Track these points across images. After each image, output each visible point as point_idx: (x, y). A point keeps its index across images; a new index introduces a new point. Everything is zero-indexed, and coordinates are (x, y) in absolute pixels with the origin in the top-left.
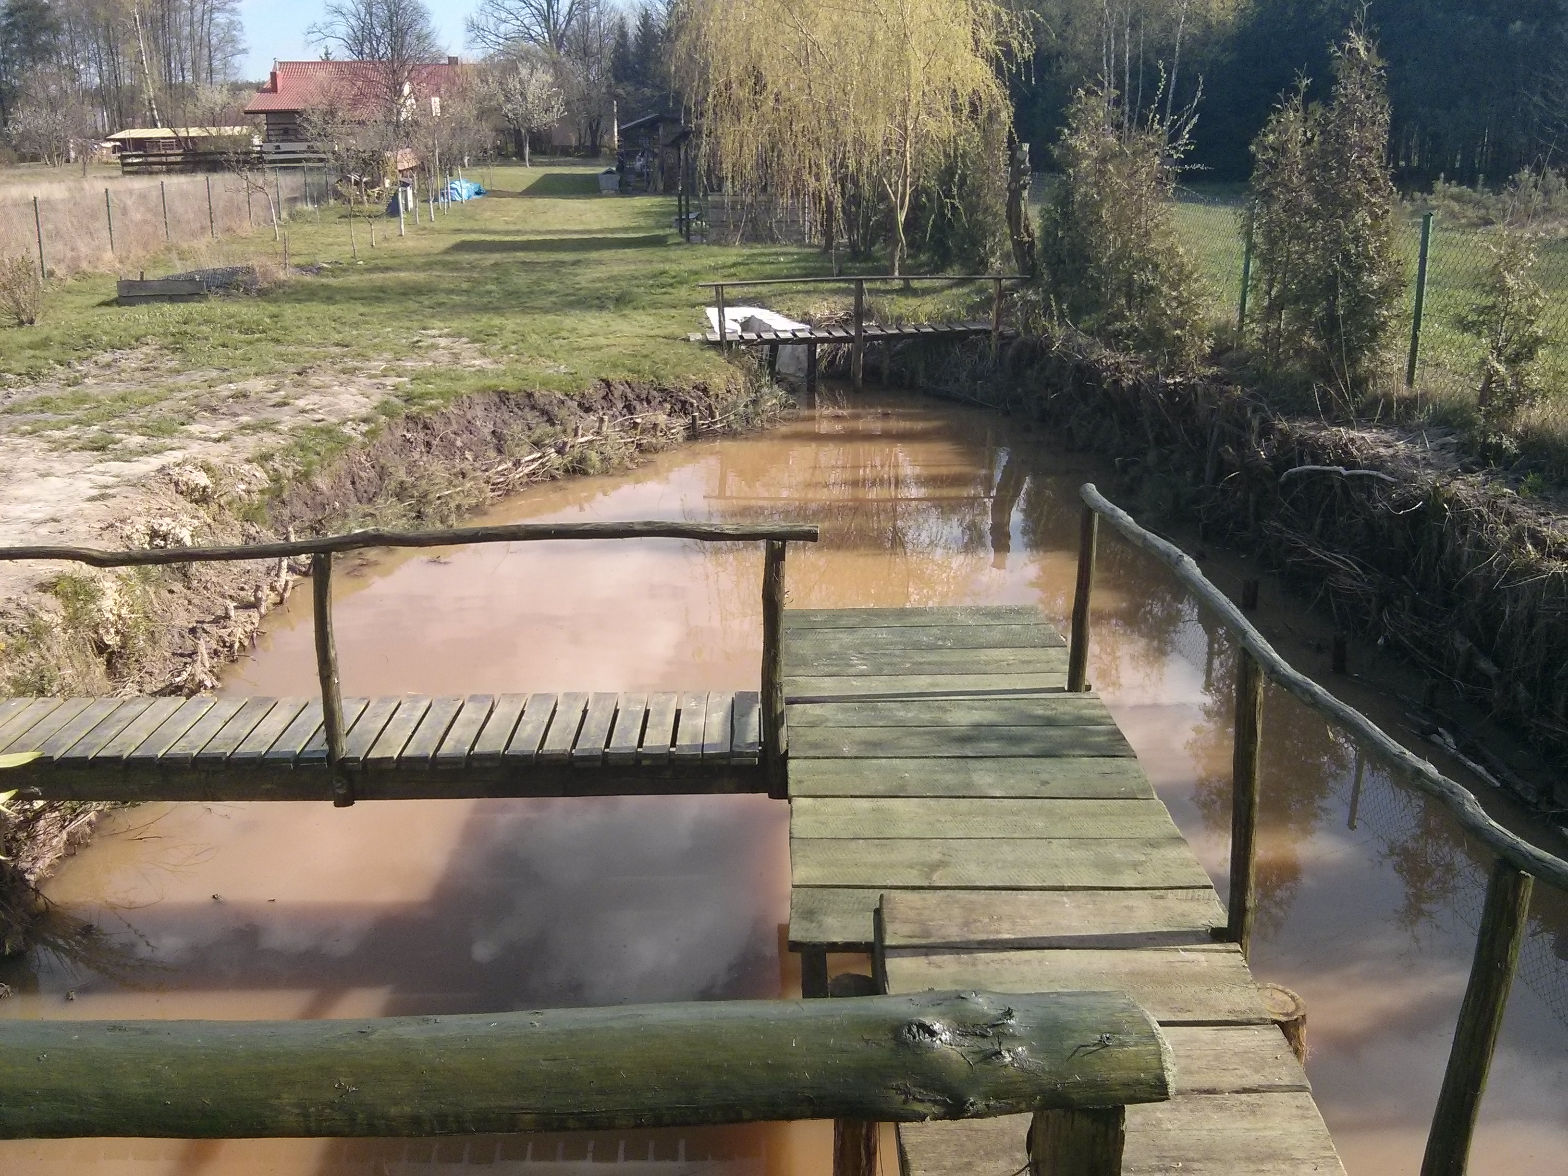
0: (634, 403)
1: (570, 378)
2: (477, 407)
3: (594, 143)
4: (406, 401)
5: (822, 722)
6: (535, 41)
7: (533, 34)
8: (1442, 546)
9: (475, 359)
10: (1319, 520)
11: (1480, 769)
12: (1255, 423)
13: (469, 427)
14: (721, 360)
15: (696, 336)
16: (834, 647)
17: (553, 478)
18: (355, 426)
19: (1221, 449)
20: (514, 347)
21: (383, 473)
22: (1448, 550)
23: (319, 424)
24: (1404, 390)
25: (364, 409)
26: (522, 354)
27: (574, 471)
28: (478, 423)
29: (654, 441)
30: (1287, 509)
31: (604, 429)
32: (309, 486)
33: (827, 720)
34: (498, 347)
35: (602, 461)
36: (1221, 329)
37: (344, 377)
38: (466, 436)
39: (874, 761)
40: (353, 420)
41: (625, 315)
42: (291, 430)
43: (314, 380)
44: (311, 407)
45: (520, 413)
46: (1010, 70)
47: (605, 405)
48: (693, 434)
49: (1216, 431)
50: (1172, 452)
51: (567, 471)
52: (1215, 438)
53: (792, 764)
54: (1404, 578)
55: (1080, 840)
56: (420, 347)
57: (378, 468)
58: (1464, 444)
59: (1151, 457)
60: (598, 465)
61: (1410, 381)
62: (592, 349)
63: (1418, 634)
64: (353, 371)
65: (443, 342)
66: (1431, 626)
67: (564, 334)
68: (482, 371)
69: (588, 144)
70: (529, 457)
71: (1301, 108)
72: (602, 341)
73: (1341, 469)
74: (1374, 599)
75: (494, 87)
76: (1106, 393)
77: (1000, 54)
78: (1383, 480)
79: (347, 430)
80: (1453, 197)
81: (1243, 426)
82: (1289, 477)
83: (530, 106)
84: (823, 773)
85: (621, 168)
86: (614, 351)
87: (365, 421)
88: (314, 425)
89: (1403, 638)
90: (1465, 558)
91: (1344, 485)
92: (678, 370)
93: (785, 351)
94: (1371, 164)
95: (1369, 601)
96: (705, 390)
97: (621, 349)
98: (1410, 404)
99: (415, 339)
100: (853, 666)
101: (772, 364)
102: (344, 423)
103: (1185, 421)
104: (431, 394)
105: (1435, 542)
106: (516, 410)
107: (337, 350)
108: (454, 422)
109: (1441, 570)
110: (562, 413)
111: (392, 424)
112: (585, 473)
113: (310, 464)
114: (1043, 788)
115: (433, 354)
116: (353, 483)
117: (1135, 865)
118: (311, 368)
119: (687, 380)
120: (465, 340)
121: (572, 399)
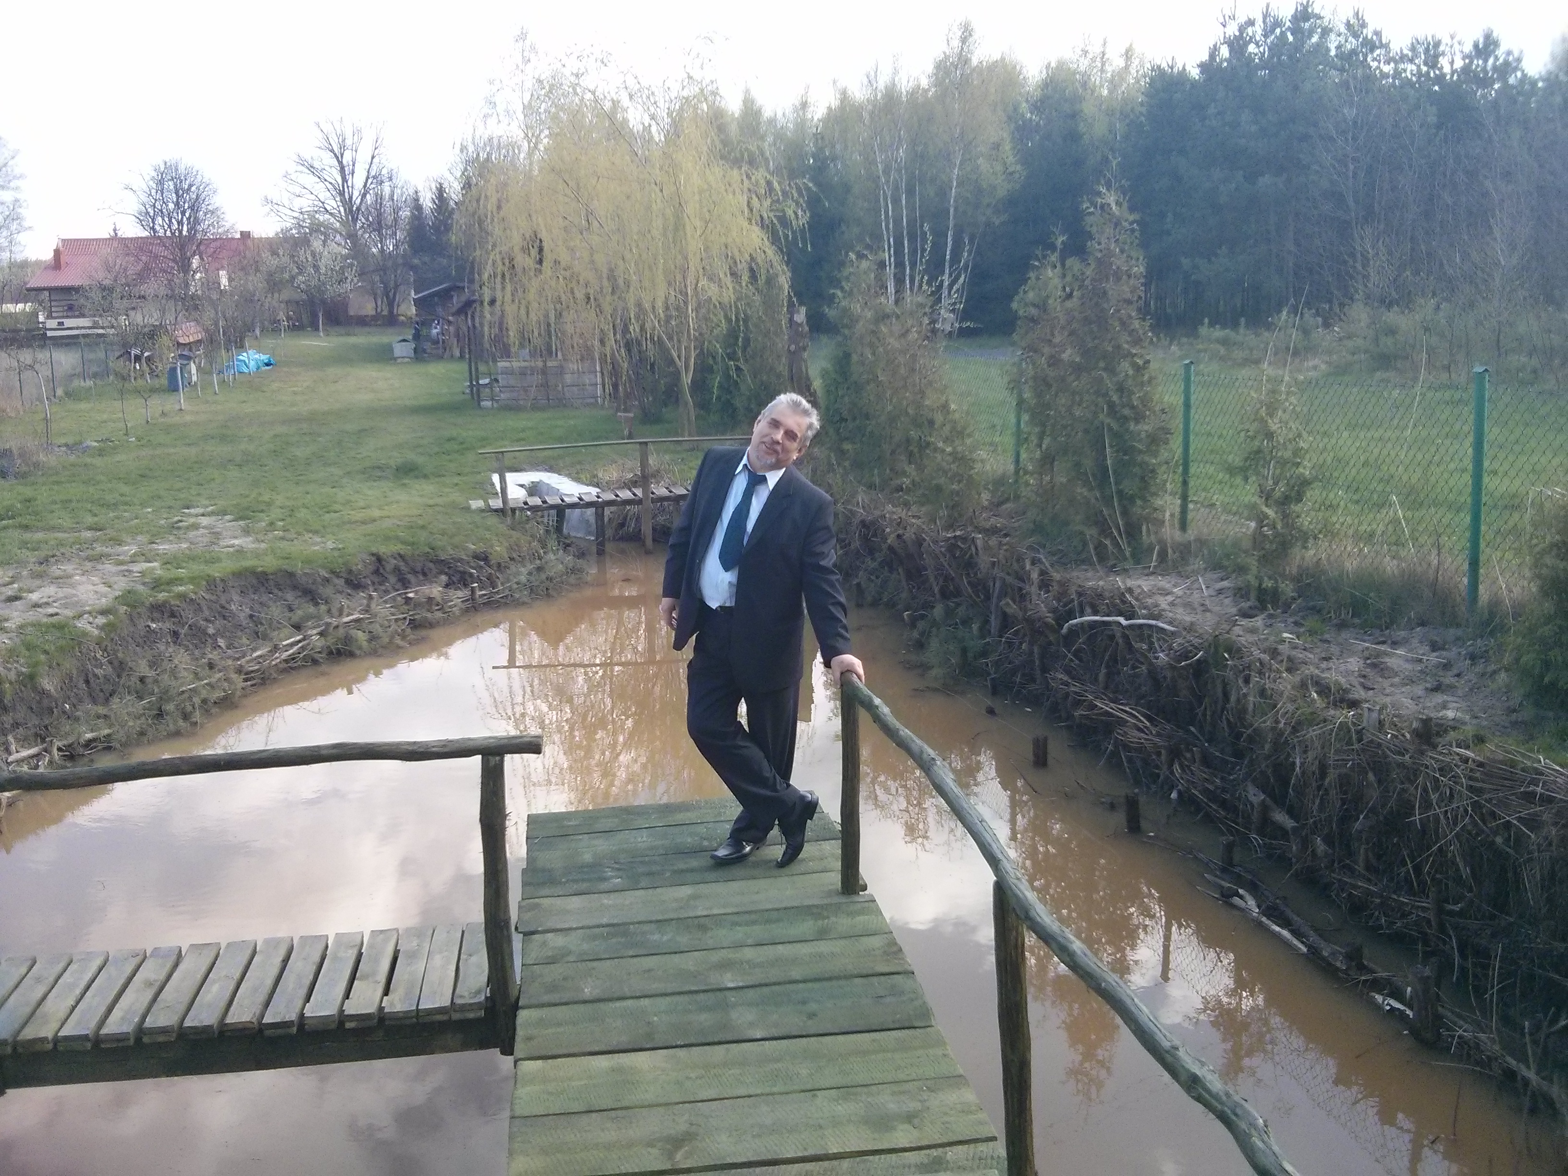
0: (409, 576)
1: (336, 554)
2: (233, 591)
3: (391, 312)
4: (153, 588)
5: (563, 956)
6: (331, 214)
7: (328, 208)
8: (1226, 696)
9: (236, 538)
10: (1104, 671)
11: (1285, 933)
12: (1035, 575)
13: (224, 613)
14: (503, 528)
15: (477, 504)
16: (588, 857)
17: (315, 662)
18: (91, 619)
19: (1003, 602)
20: (281, 523)
21: (121, 667)
22: (1233, 698)
23: (51, 620)
24: (1178, 535)
25: (104, 600)
26: (288, 530)
27: (339, 653)
28: (233, 607)
29: (429, 615)
30: (1071, 660)
31: (373, 606)
32: (35, 689)
33: (570, 953)
34: (264, 524)
35: (370, 640)
36: (999, 481)
37: (88, 565)
38: (220, 623)
39: (618, 1004)
40: (90, 613)
41: (404, 485)
42: (21, 627)
43: (55, 570)
44: (45, 600)
45: (280, 594)
46: (786, 236)
47: (376, 580)
48: (473, 607)
49: (998, 585)
50: (958, 605)
51: (330, 653)
52: (997, 591)
53: (523, 1016)
54: (1192, 729)
55: (846, 1090)
56: (179, 528)
57: (116, 663)
58: (1240, 589)
59: (938, 611)
60: (365, 644)
61: (1183, 526)
62: (364, 523)
63: (1211, 787)
64: (99, 558)
65: (205, 521)
66: (1222, 778)
67: (337, 507)
68: (240, 552)
69: (385, 313)
70: (289, 640)
71: (1058, 265)
72: (376, 513)
73: (1121, 620)
74: (1163, 752)
75: (286, 259)
76: (891, 548)
77: (775, 221)
78: (1163, 629)
79: (81, 624)
80: (1218, 341)
81: (1023, 578)
82: (1070, 630)
83: (322, 278)
84: (559, 1025)
85: (417, 337)
86: (387, 523)
87: (104, 612)
88: (45, 620)
89: (1196, 793)
90: (1251, 707)
91: (1125, 637)
92: (456, 540)
93: (573, 515)
94: (1130, 317)
95: (1159, 754)
96: (486, 559)
97: (395, 521)
98: (1185, 551)
99: (176, 519)
100: (605, 879)
101: (559, 529)
102: (80, 616)
103: (968, 575)
104: (181, 579)
105: (1219, 690)
106: (276, 591)
107: (89, 534)
108: (205, 608)
109: (1228, 720)
110: (327, 591)
111: (135, 614)
112: (351, 655)
113: (36, 664)
114: (810, 1022)
115: (192, 534)
116: (87, 682)
117: (910, 1118)
118: (53, 556)
119: (465, 549)
120: (228, 517)
121: (338, 577)
